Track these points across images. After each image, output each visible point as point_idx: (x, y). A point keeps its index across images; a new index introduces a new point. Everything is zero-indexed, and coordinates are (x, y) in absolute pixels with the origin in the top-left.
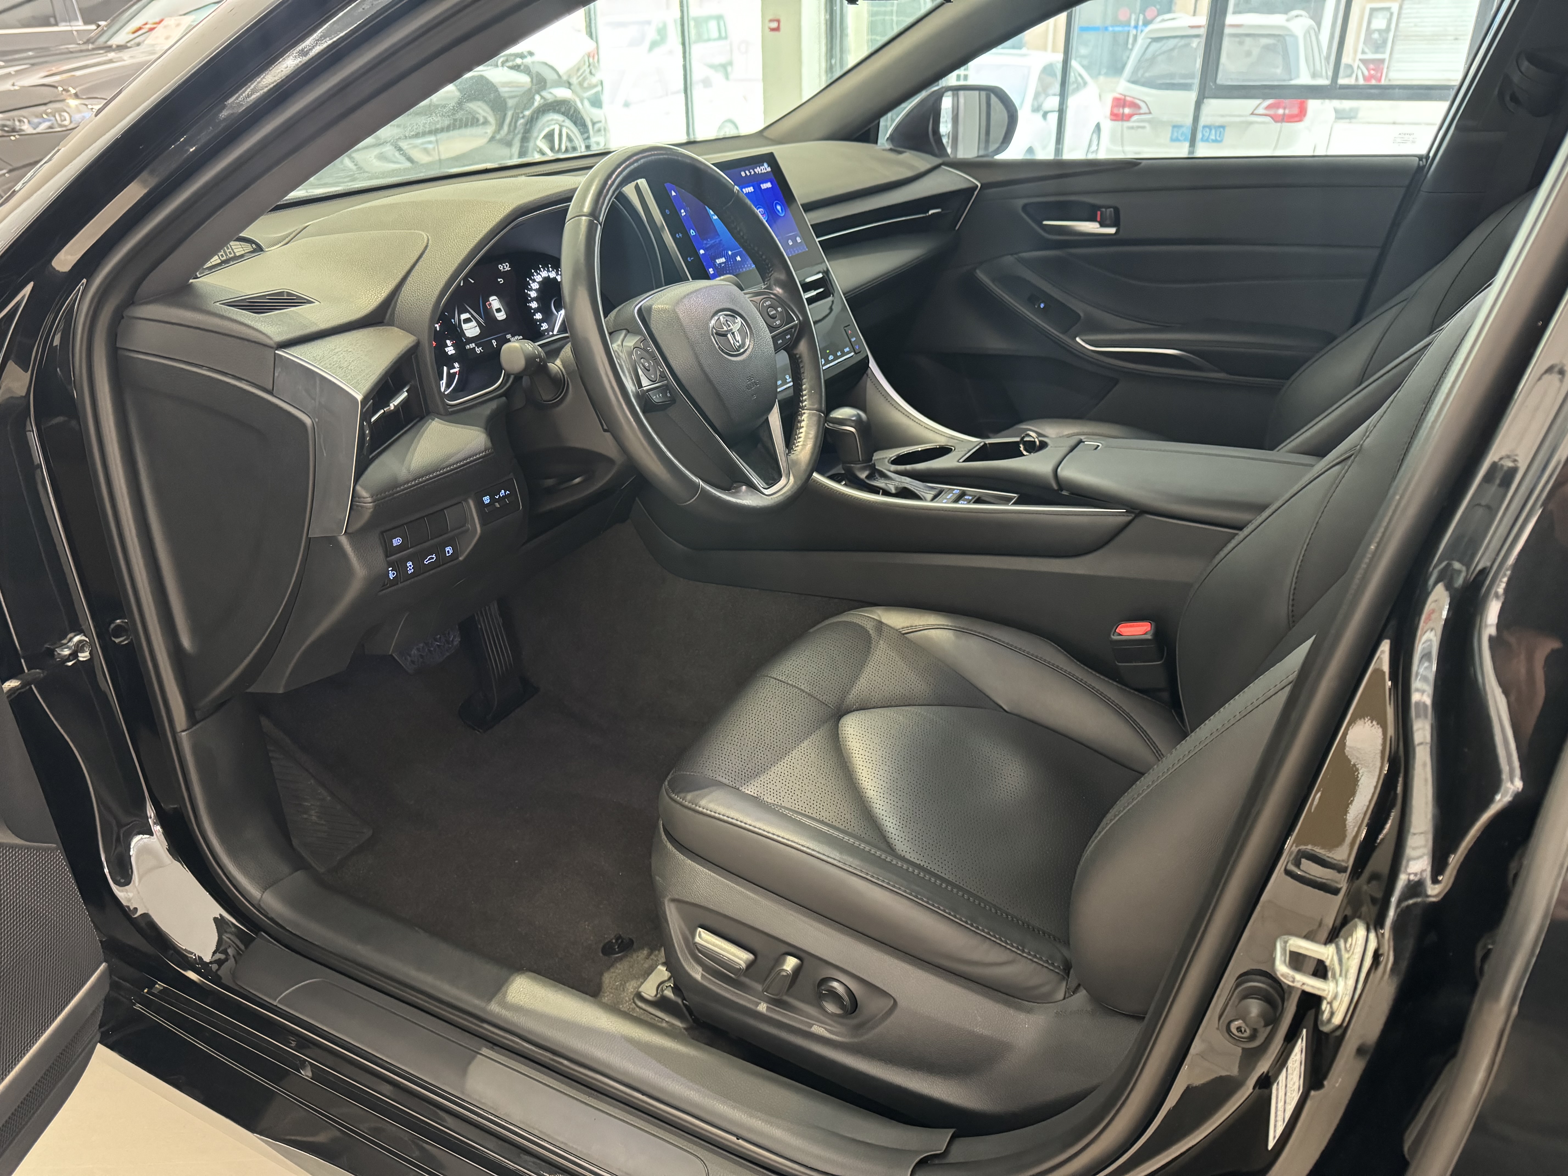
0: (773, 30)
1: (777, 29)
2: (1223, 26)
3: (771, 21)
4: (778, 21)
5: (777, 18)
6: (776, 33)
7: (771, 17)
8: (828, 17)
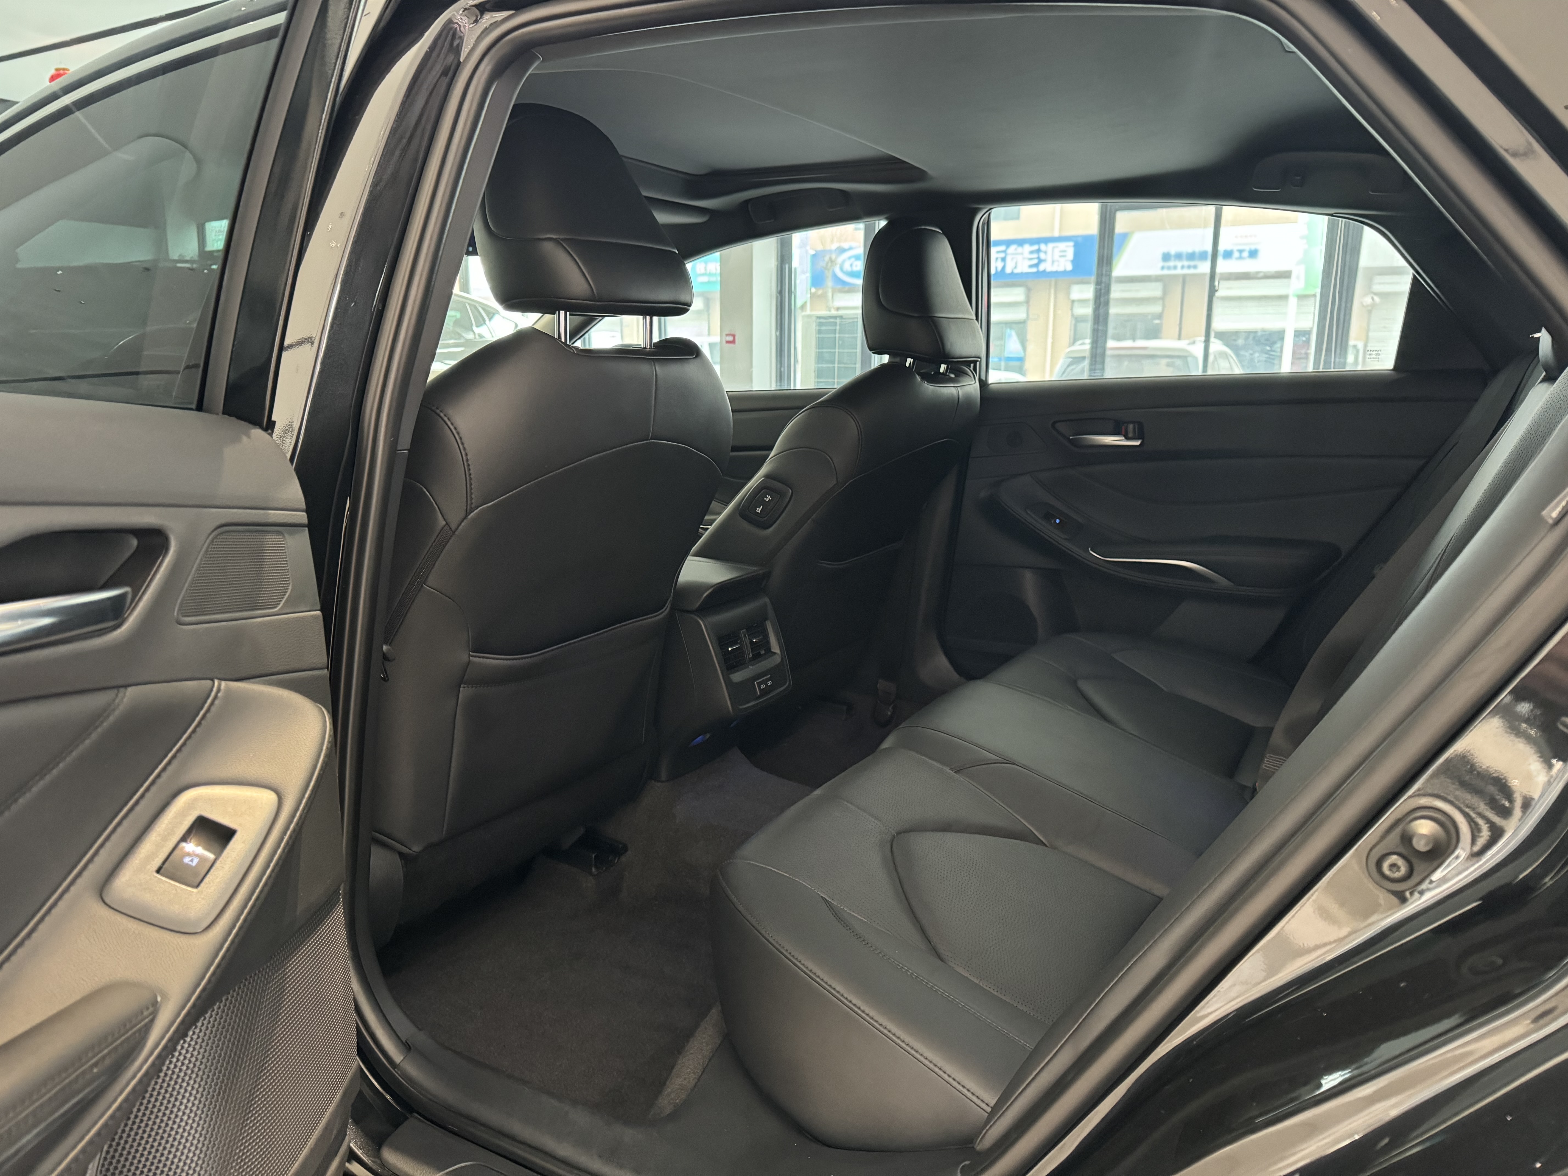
0: (728, 342)
1: (733, 342)
2: (1104, 348)
3: (727, 335)
4: (734, 336)
5: (733, 333)
6: (731, 345)
7: (727, 332)
8: (778, 333)
